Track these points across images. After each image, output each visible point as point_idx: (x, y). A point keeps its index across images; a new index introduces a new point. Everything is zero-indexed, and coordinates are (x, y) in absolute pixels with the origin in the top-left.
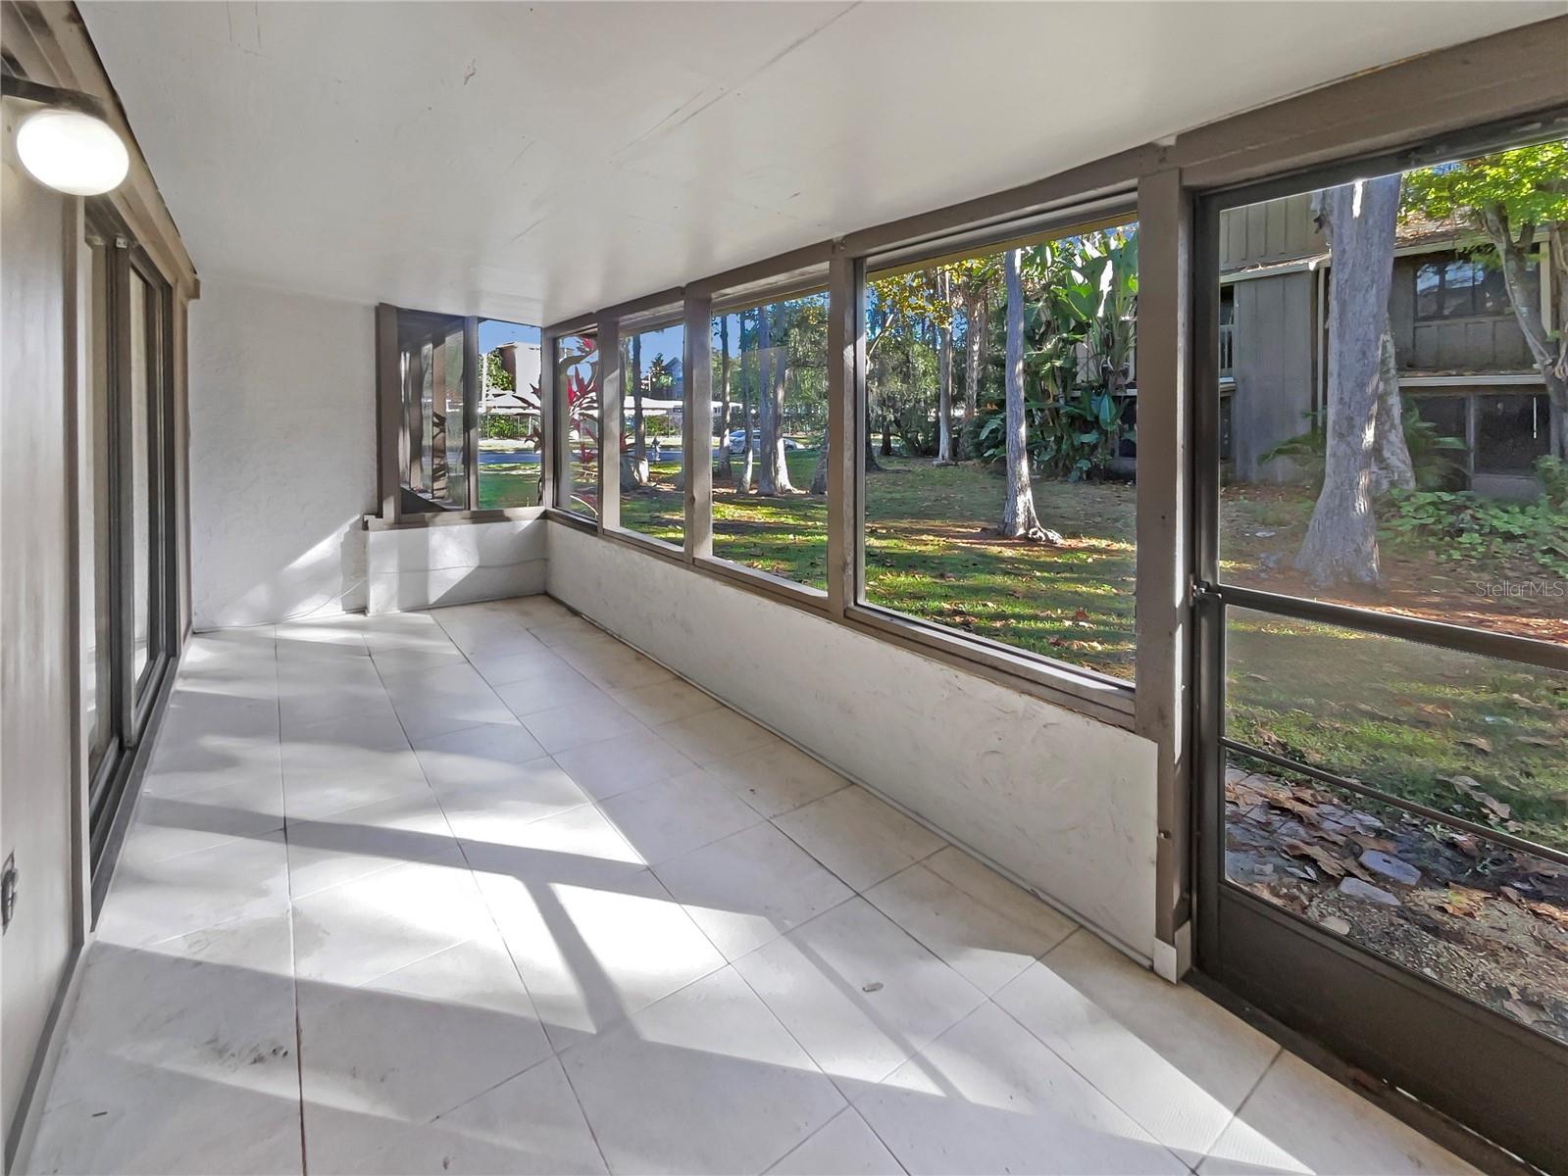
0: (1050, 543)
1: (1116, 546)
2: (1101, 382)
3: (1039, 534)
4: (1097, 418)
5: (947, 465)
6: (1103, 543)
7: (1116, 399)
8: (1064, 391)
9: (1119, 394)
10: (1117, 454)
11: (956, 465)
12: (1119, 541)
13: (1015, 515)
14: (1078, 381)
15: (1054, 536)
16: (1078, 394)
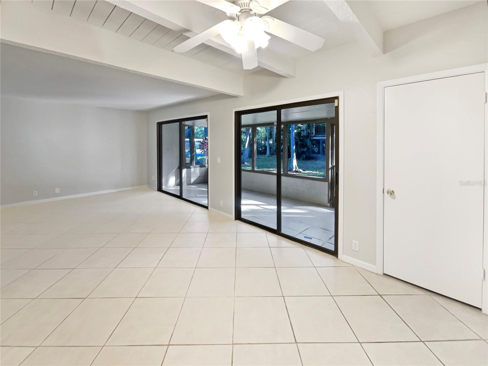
0: (300, 172)
1: (313, 172)
2: (307, 135)
3: (298, 170)
4: (307, 144)
5: (269, 156)
6: (311, 172)
7: (311, 140)
8: (299, 138)
9: (311, 138)
10: (311, 153)
11: (272, 156)
12: (314, 171)
13: (293, 166)
14: (302, 135)
15: (301, 170)
16: (302, 138)
